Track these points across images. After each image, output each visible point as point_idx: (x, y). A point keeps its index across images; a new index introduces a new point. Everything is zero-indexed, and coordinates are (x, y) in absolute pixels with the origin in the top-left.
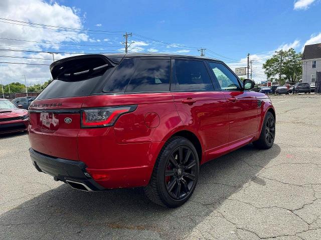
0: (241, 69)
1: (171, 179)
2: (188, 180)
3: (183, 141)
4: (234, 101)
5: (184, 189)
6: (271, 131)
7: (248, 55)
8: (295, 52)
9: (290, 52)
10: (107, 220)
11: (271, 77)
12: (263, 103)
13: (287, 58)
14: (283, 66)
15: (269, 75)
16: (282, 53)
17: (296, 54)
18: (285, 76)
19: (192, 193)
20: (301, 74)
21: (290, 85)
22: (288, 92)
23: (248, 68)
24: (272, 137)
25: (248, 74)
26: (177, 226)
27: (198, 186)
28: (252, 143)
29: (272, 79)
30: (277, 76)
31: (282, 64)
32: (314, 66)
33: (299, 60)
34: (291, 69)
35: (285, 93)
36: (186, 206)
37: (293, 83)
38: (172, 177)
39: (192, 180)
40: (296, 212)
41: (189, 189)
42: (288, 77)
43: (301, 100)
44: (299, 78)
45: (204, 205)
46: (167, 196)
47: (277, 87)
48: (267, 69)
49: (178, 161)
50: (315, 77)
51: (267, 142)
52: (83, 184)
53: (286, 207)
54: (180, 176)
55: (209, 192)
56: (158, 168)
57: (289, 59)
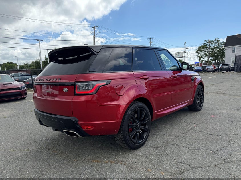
0: (179, 53)
1: (132, 130)
2: (144, 131)
3: (141, 104)
4: (175, 77)
5: (141, 137)
6: (201, 99)
7: (185, 43)
8: (219, 41)
9: (216, 41)
10: (89, 158)
11: (202, 59)
12: (195, 79)
13: (214, 45)
14: (211, 51)
15: (200, 58)
16: (210, 42)
17: (220, 42)
18: (212, 59)
19: (146, 140)
20: (224, 57)
21: (215, 65)
22: (214, 70)
23: (185, 52)
24: (202, 103)
25: (185, 57)
26: (137, 161)
27: (150, 135)
28: (187, 107)
29: (202, 61)
30: (206, 59)
31: (210, 50)
32: (234, 51)
33: (222, 47)
34: (216, 53)
35: (212, 71)
36: (143, 148)
37: (218, 64)
38: (133, 128)
39: (146, 131)
40: (216, 152)
41: (145, 137)
42: (214, 59)
43: (224, 76)
44: (223, 60)
45: (155, 148)
46: (130, 141)
47: (206, 66)
48: (199, 54)
49: (137, 118)
50: (234, 59)
51: (198, 106)
52: (75, 132)
53: (210, 149)
54: (139, 128)
55: (158, 139)
56: (124, 122)
57: (215, 46)
